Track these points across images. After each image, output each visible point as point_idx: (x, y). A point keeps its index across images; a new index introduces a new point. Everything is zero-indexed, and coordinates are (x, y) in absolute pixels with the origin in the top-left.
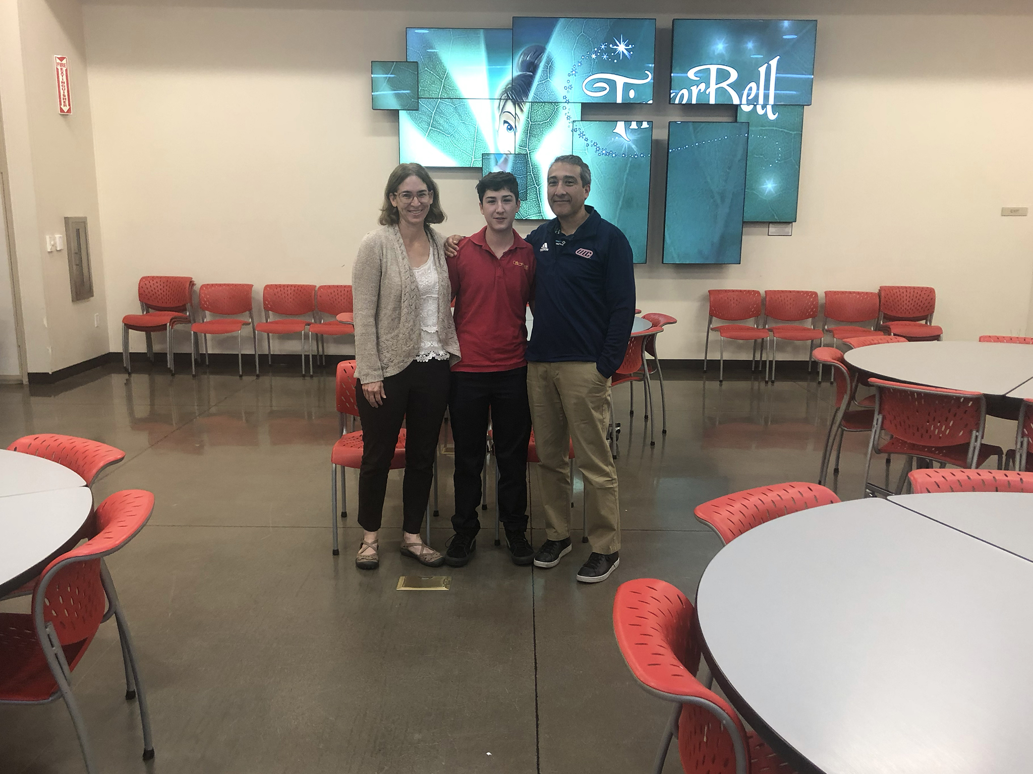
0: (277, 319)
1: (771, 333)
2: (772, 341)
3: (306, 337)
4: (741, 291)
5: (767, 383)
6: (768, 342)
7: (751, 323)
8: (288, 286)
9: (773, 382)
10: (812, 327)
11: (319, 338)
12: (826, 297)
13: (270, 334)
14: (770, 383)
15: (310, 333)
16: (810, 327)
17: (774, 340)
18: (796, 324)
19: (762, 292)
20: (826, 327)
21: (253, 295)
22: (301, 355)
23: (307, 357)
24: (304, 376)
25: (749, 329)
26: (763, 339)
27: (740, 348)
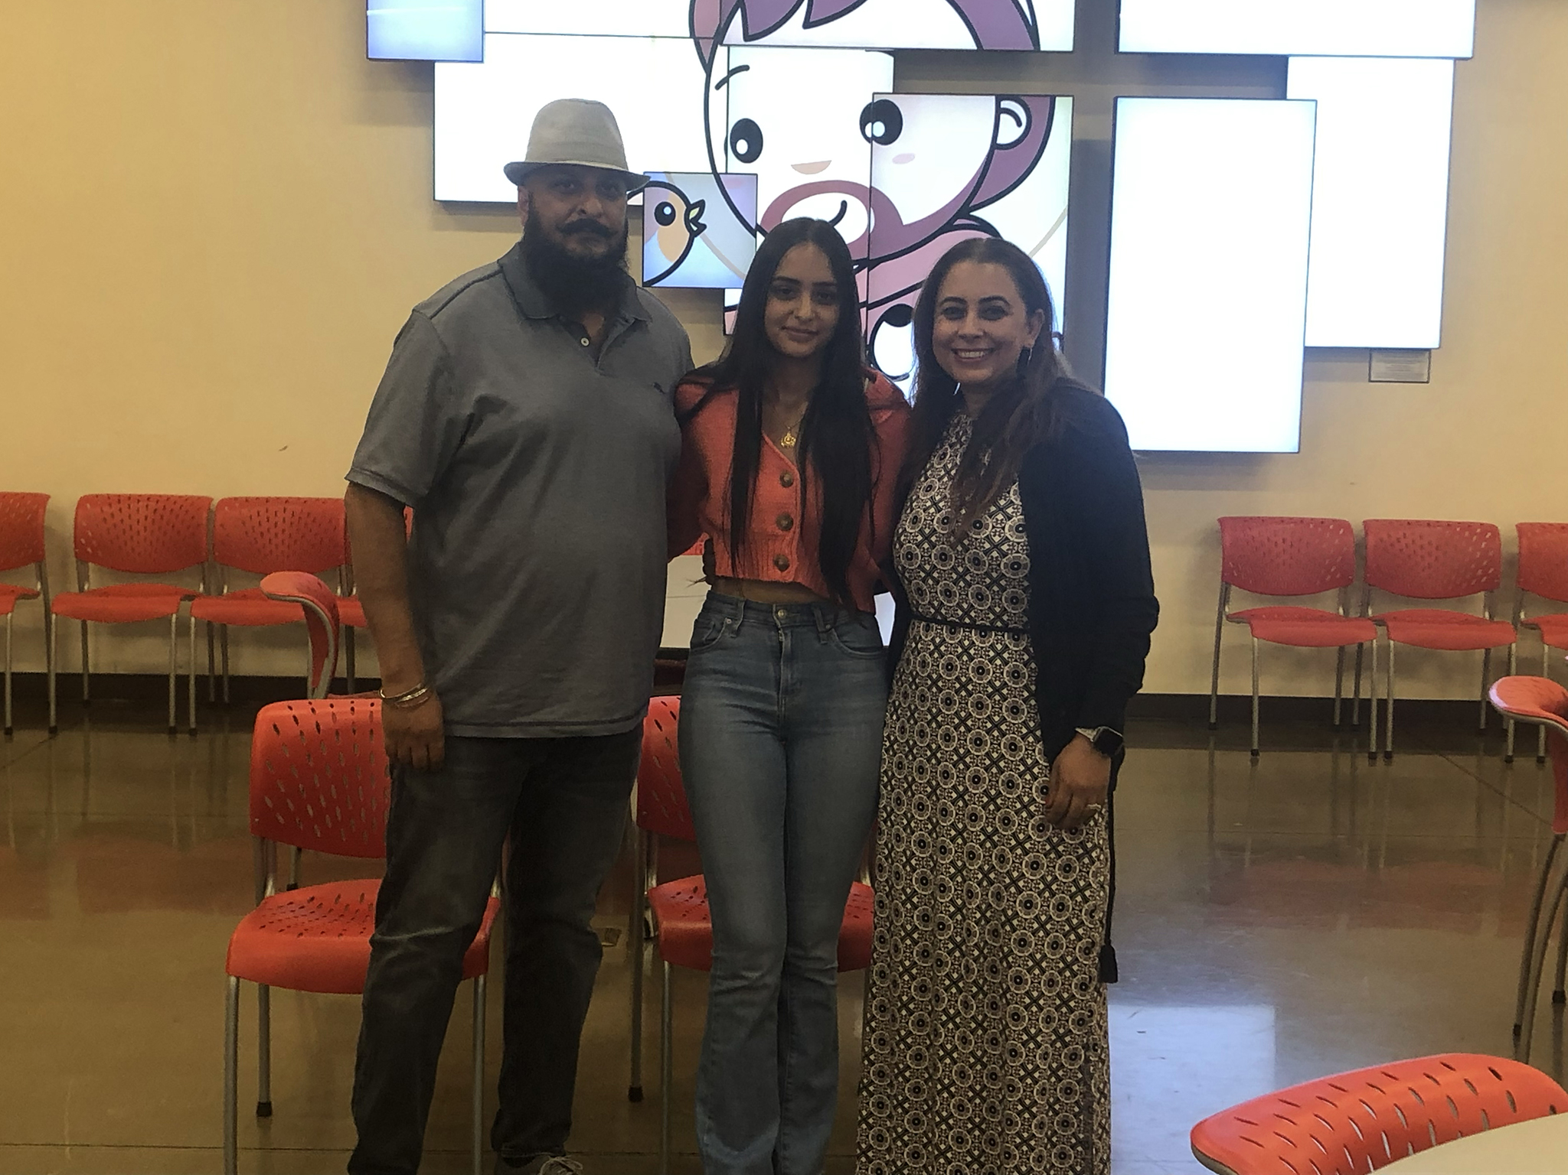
0: (110, 583)
1: (1381, 630)
2: (1384, 650)
3: (183, 629)
4: (1302, 520)
5: (1375, 758)
6: (1375, 653)
7: (1328, 602)
8: (139, 499)
9: (1388, 756)
10: (1487, 615)
11: (217, 633)
12: (1520, 537)
13: (89, 623)
14: (1380, 760)
15: (193, 619)
16: (1482, 617)
17: (1389, 646)
18: (1447, 607)
19: (1356, 523)
20: (1522, 616)
21: (49, 520)
22: (167, 677)
23: (182, 680)
24: (172, 732)
25: (1322, 618)
26: (1361, 645)
27: (1302, 666)
